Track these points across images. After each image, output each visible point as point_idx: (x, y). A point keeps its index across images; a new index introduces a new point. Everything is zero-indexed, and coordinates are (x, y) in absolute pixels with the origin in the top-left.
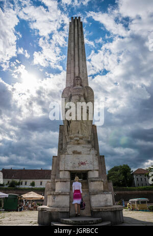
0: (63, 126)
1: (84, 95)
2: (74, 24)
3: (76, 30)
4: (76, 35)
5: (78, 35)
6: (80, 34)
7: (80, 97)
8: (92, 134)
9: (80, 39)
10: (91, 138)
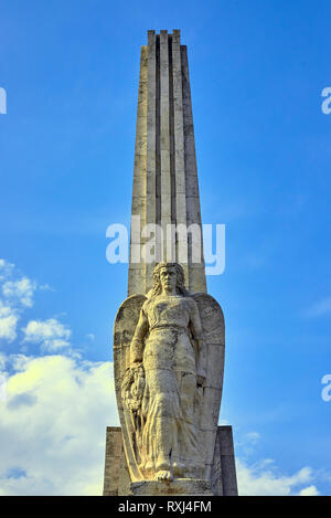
0: (118, 429)
1: (190, 324)
2: (158, 57)
3: (165, 81)
4: (165, 100)
5: (172, 100)
6: (178, 94)
7: (176, 334)
8: (218, 459)
9: (178, 116)
10: (213, 472)
